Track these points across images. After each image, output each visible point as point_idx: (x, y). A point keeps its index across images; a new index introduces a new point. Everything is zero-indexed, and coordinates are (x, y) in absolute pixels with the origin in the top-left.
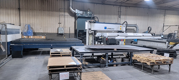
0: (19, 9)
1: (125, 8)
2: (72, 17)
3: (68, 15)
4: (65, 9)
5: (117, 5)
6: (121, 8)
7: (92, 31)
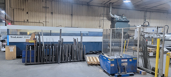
0: (72, 15)
1: (149, 13)
2: (109, 21)
3: (106, 19)
4: (104, 14)
5: (143, 11)
6: (146, 13)
7: (144, 33)
